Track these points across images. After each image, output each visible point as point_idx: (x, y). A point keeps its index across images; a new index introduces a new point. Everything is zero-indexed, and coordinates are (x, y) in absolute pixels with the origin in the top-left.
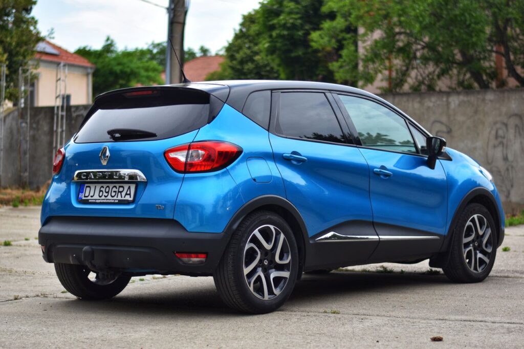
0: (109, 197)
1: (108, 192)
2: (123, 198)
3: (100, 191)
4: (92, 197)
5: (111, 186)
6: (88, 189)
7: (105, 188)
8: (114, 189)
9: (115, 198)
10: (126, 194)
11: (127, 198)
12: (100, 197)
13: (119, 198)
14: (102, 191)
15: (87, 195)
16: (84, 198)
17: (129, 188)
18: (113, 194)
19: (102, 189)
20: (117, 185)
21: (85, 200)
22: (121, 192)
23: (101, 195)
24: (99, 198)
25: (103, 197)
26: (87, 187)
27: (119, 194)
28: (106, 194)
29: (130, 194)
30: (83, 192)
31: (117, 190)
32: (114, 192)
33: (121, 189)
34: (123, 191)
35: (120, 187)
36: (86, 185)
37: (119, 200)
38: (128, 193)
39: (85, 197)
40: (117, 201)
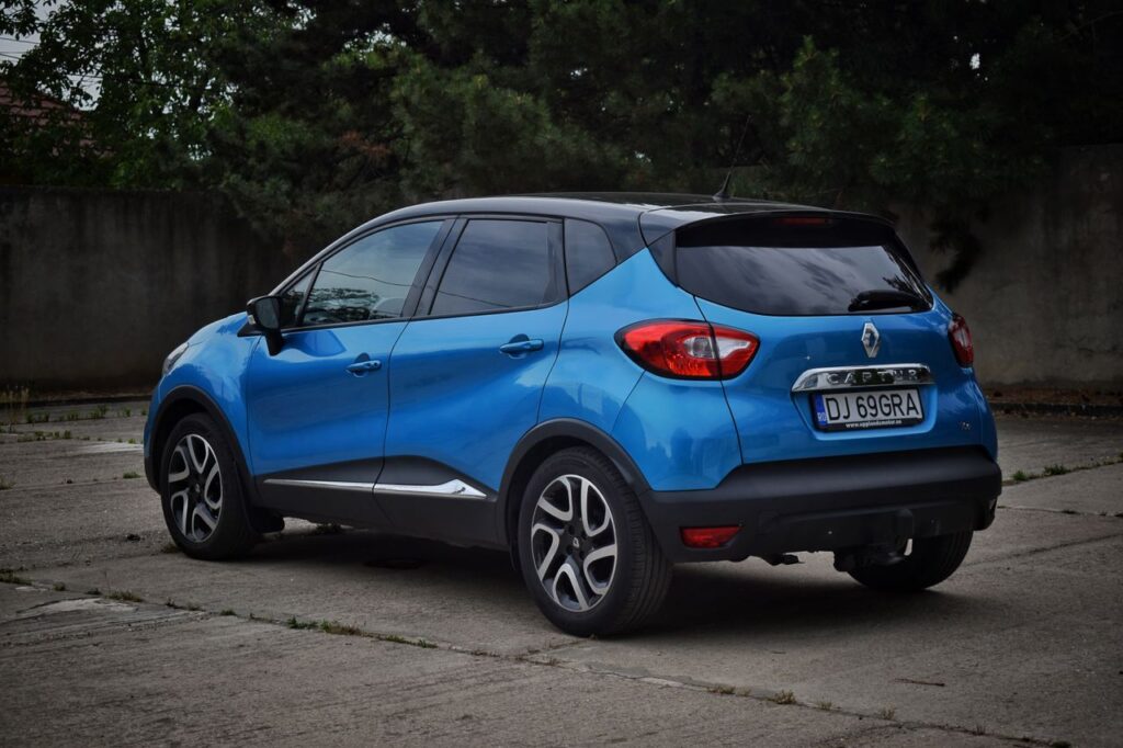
0: (880, 416)
1: (875, 407)
2: (906, 416)
3: (859, 406)
4: (845, 417)
5: (877, 395)
6: (832, 404)
7: (866, 399)
8: (884, 401)
9: (892, 416)
10: (909, 409)
11: (913, 414)
12: (864, 416)
13: (899, 415)
14: (862, 406)
15: (834, 414)
16: (829, 422)
17: (909, 397)
18: (886, 410)
19: (860, 402)
20: (888, 394)
21: (833, 425)
22: (899, 405)
23: (863, 413)
24: (862, 419)
25: (869, 417)
26: (828, 400)
27: (897, 408)
28: (874, 412)
29: (914, 408)
30: (824, 411)
31: (890, 402)
32: (886, 405)
33: (897, 401)
34: (900, 404)
35: (893, 396)
36: (824, 397)
37: (902, 420)
38: (911, 405)
39: (831, 419)
40: (900, 422)
